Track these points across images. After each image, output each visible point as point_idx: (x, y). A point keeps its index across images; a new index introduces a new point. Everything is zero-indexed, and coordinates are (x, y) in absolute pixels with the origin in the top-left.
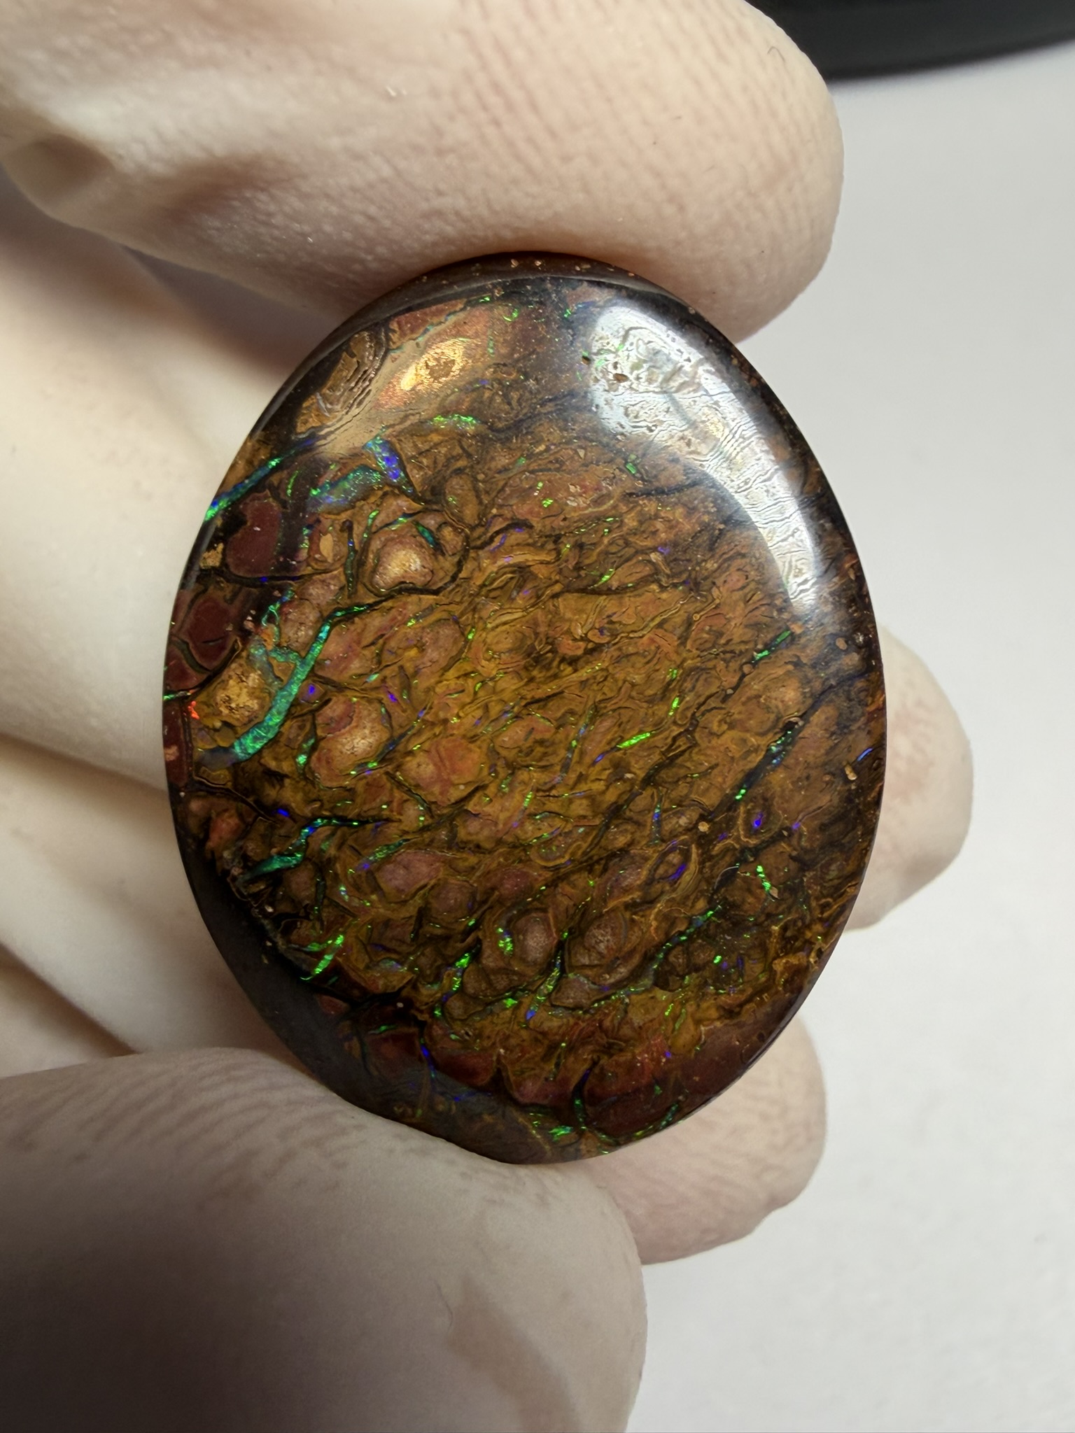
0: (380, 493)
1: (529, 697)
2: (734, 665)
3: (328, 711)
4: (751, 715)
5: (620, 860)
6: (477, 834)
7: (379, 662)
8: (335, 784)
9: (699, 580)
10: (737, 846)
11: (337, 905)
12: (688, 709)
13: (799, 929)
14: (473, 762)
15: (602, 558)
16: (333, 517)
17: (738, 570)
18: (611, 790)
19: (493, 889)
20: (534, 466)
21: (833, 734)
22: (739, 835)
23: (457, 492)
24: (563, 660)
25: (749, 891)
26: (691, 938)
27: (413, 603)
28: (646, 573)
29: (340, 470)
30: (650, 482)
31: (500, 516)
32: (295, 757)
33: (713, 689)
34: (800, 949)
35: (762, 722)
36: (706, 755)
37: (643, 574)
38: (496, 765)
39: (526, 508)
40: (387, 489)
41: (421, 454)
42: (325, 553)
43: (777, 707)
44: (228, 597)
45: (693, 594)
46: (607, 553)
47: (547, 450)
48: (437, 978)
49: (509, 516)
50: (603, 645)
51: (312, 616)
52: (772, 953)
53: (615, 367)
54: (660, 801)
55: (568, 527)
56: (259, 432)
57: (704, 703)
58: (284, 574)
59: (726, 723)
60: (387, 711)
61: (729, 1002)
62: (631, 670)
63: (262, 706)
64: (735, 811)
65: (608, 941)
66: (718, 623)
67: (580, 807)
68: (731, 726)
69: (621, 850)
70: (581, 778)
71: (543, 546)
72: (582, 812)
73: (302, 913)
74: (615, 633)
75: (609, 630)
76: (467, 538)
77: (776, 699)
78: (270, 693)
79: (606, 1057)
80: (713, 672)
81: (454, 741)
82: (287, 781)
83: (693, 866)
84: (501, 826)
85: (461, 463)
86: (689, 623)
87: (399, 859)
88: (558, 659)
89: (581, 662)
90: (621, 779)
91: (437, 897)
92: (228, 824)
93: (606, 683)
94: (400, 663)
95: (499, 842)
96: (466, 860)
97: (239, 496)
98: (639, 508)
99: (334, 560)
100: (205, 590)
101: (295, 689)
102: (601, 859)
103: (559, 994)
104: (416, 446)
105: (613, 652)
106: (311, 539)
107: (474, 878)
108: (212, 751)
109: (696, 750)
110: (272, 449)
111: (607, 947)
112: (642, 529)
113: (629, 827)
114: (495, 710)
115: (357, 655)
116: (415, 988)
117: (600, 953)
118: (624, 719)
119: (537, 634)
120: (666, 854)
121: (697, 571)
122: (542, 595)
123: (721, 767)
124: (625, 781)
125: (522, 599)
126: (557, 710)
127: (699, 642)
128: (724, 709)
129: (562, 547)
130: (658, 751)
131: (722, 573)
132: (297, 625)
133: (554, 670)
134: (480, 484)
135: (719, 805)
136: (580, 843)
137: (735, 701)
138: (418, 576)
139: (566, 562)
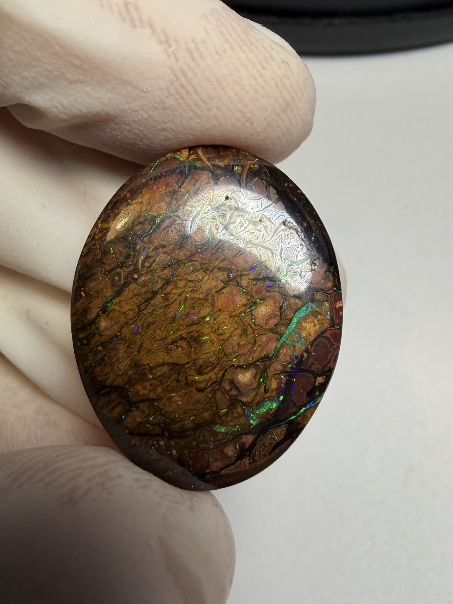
0: (253, 403)
1: (199, 326)
2: (123, 335)
3: (275, 321)
4: (118, 317)
5: (167, 264)
6: (220, 274)
7: (255, 339)
8: (274, 294)
9: (135, 367)
10: (124, 268)
12: (140, 320)
14: (220, 301)
15: (170, 376)
16: (272, 395)
17: (120, 370)
18: (170, 290)
21: (89, 309)
22: (123, 272)
23: (224, 403)
24: (186, 339)
25: (121, 252)
26: (143, 234)
27: (242, 362)
28: (154, 370)
29: (269, 412)
31: (208, 393)
32: (289, 304)
33: (131, 327)
35: (113, 314)
36: (135, 302)
37: (157, 370)
38: (212, 300)
39: (198, 396)
40: (251, 405)
41: (238, 417)
42: (275, 381)
43: (108, 320)
44: (314, 365)
45: (138, 362)
46: (169, 379)
47: (189, 418)
49: (204, 393)
50: (171, 344)
51: (281, 357)
54: (152, 286)
57: (134, 322)
58: (291, 374)
59: (127, 314)
60: (253, 321)
62: (161, 335)
63: (301, 323)
64: (124, 282)
66: (129, 351)
67: (181, 284)
68: (125, 313)
69: (166, 268)
71: (192, 382)
72: (180, 282)
74: (166, 349)
75: (169, 350)
76: (220, 386)
77: (108, 322)
78: (298, 328)
79: (176, 189)
80: (131, 333)
81: (227, 309)
83: (140, 261)
84: (211, 277)
86: (139, 352)
88: (188, 339)
89: (179, 338)
90: (166, 294)
94: (247, 339)
95: (212, 271)
96: (224, 265)
98: (156, 394)
99: (272, 379)
100: (323, 368)
101: (288, 330)
102: (174, 264)
104: (239, 421)
105: (167, 341)
106: (280, 387)
107: (222, 257)
109: (138, 304)
110: (295, 421)
112: (155, 387)
113: (163, 276)
115: (264, 342)
118: (164, 316)
119: (195, 349)
120: (150, 266)
121: (136, 370)
122: (193, 364)
123: (129, 298)
124: (163, 294)
125: (200, 362)
126: (188, 320)
127: (136, 344)
128: (127, 319)
129: (185, 381)
130: (152, 304)
131: (127, 369)
132: (287, 354)
133: (189, 335)
134: (215, 405)
135: (130, 284)
136: (182, 271)
137: (123, 322)
138: (239, 372)
139: (184, 376)
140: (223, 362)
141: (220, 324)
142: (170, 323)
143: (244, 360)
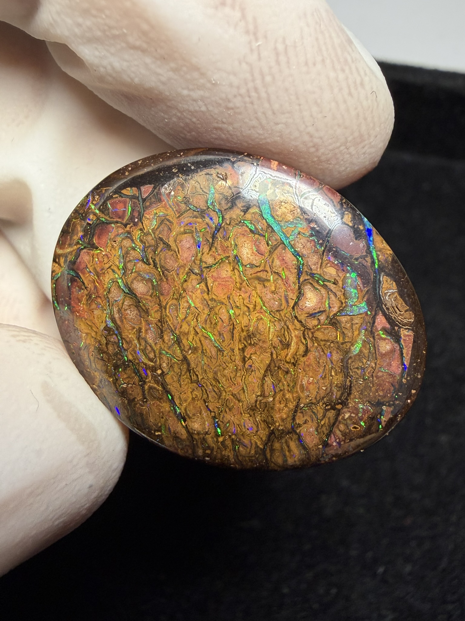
0: (343, 301)
1: (236, 327)
2: (216, 410)
3: (264, 243)
4: (194, 408)
5: (159, 334)
6: (191, 283)
7: (275, 272)
9: (255, 411)
10: (147, 380)
12: (207, 385)
14: (220, 294)
15: (279, 379)
16: (342, 278)
17: (252, 427)
18: (188, 343)
19: (167, 279)
21: (176, 434)
25: (128, 377)
26: (119, 347)
27: (293, 296)
28: (266, 392)
29: (360, 288)
30: (301, 409)
31: (313, 346)
33: (210, 398)
35: (190, 411)
36: (186, 384)
37: (266, 389)
40: (344, 305)
41: (352, 324)
42: (329, 269)
43: (194, 419)
45: (250, 406)
46: (280, 381)
47: (331, 376)
48: (141, 241)
49: (311, 350)
50: (245, 364)
51: (305, 252)
54: (176, 359)
57: (206, 393)
58: (328, 248)
59: (196, 397)
60: (254, 267)
62: (231, 370)
64: (161, 386)
65: (130, 315)
66: (235, 411)
67: (185, 328)
68: (193, 399)
69: (163, 336)
70: (196, 333)
71: (294, 358)
72: (183, 327)
74: (248, 371)
76: (310, 329)
77: (197, 419)
79: (87, 293)
80: (217, 401)
81: (231, 290)
82: (242, 214)
83: (146, 361)
84: (190, 293)
86: (240, 401)
87: (193, 246)
88: (246, 344)
89: (242, 352)
90: (190, 348)
91: (172, 255)
93: (229, 359)
95: (184, 290)
96: (183, 274)
98: (292, 401)
99: (325, 271)
101: (278, 232)
102: (162, 327)
103: (117, 287)
104: (356, 324)
105: (241, 366)
106: (337, 265)
107: (174, 274)
109: (190, 382)
110: (382, 262)
111: (128, 313)
112: (284, 399)
113: (170, 343)
115: (282, 264)
116: (141, 230)
117: (127, 310)
118: (212, 360)
119: (260, 340)
120: (154, 352)
121: (258, 412)
122: (275, 350)
123: (179, 388)
124: (189, 350)
125: (276, 341)
126: (227, 336)
127: (231, 401)
128: (201, 399)
129: (290, 365)
130: (195, 367)
131: (254, 421)
132: (304, 245)
133: (243, 341)
134: (329, 343)
135: (165, 381)
136: (172, 321)
137: (202, 404)
138: (303, 303)
139: (284, 364)
140: (285, 316)
141: (243, 303)
142: (223, 355)
143: (292, 292)
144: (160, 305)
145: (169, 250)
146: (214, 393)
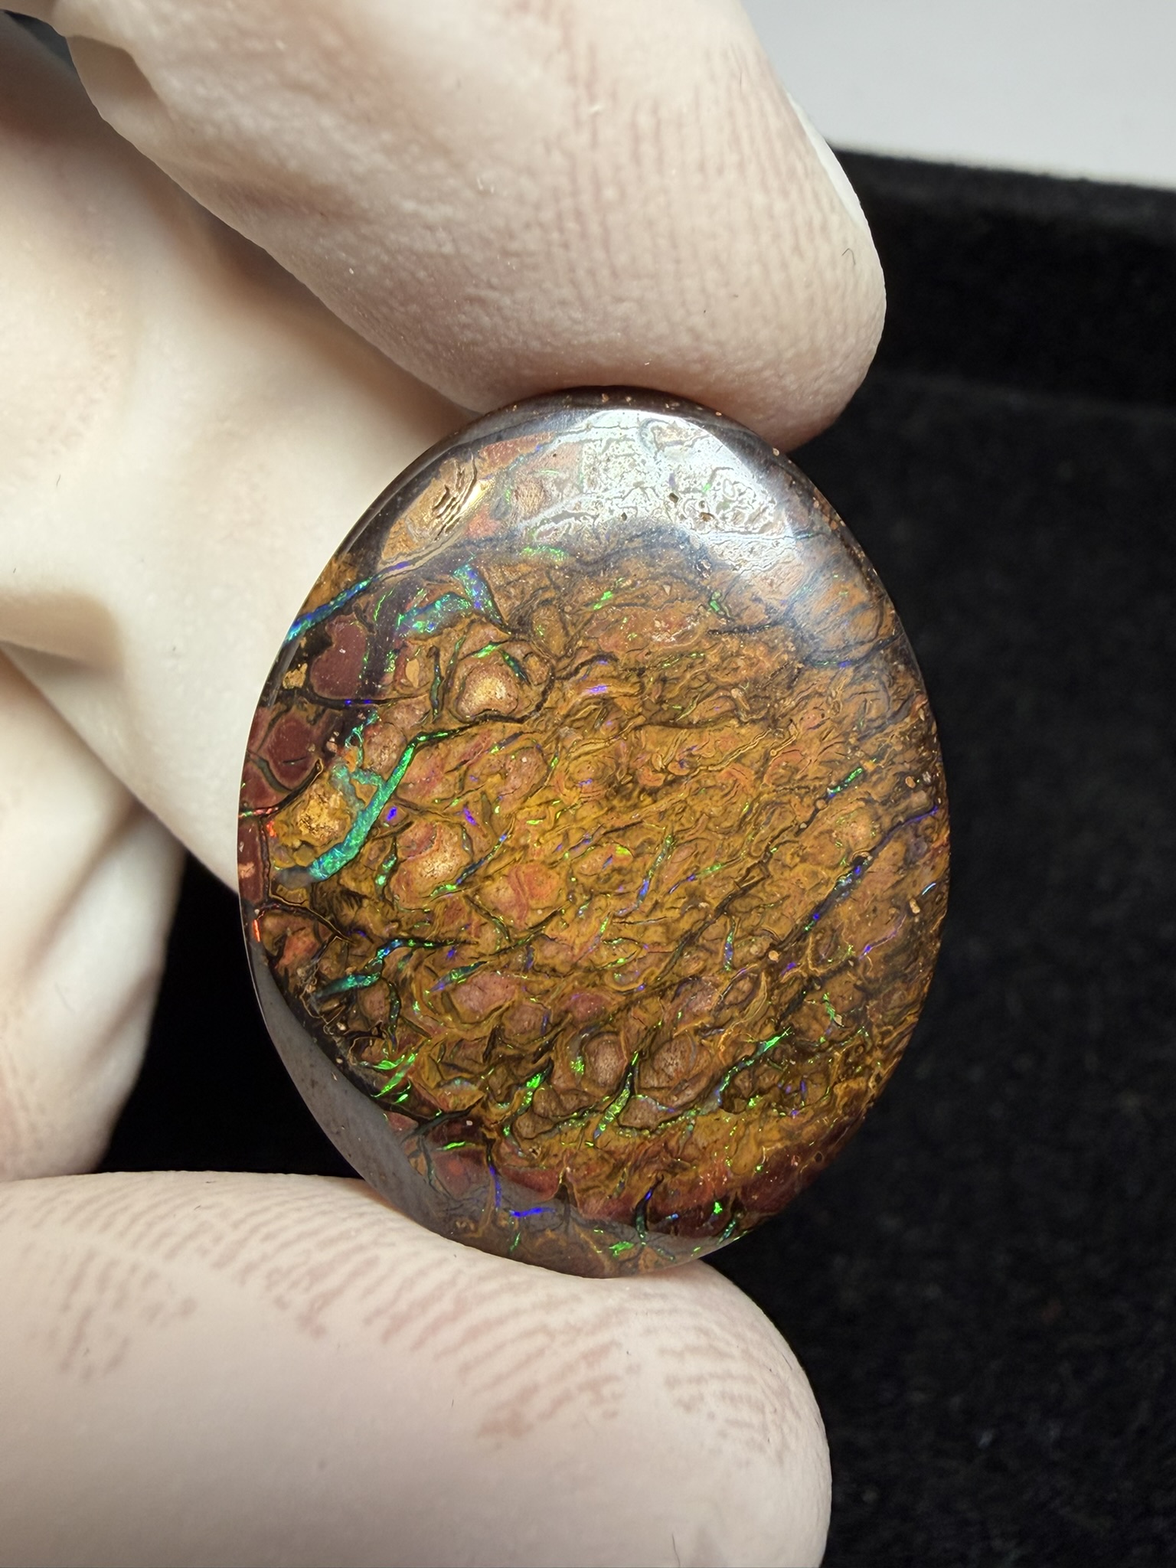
0: (468, 621)
1: (609, 826)
2: (807, 801)
3: (409, 834)
4: (822, 851)
5: (692, 987)
6: (553, 957)
7: (462, 788)
8: (413, 906)
9: (777, 717)
10: (805, 975)
11: (410, 1024)
12: (762, 841)
13: (860, 1055)
14: (552, 887)
15: (684, 692)
16: (420, 643)
17: (815, 708)
18: (686, 917)
19: (567, 1012)
20: (620, 600)
21: (900, 868)
22: (806, 966)
23: (544, 622)
24: (643, 790)
25: (815, 1018)
26: (757, 1064)
27: (497, 731)
28: (727, 709)
29: (427, 596)
30: (733, 620)
31: (586, 648)
32: (374, 879)
33: (787, 823)
34: (860, 1074)
35: (833, 856)
36: (778, 886)
37: (719, 711)
38: (573, 891)
39: (612, 641)
40: (474, 617)
41: (509, 583)
42: (411, 678)
43: (848, 842)
44: (312, 718)
45: (771, 730)
46: (689, 688)
47: (634, 584)
48: (508, 1098)
49: (595, 648)
50: (682, 777)
51: (396, 741)
52: (834, 1078)
53: (702, 505)
54: (732, 930)
55: (652, 661)
56: (345, 554)
57: (778, 836)
58: (369, 697)
59: (798, 855)
60: (468, 835)
61: (790, 1124)
62: (708, 801)
63: (343, 828)
64: (804, 940)
65: (677, 1064)
66: (794, 758)
67: (655, 934)
68: (803, 860)
69: (693, 976)
70: (656, 905)
71: (627, 679)
72: (656, 939)
73: (375, 1031)
74: (695, 765)
75: (688, 763)
76: (553, 668)
77: (847, 834)
78: (351, 815)
79: (670, 1176)
80: (788, 806)
81: (532, 867)
82: (366, 902)
83: (762, 993)
84: (576, 951)
85: (548, 595)
86: (767, 758)
87: (474, 981)
88: (638, 790)
89: (660, 793)
90: (696, 907)
91: (511, 1019)
92: (304, 942)
93: (685, 814)
94: (483, 789)
95: (575, 967)
96: (542, 983)
97: (324, 617)
98: (721, 645)
99: (419, 685)
100: (288, 710)
101: (376, 813)
102: (674, 985)
103: (628, 1114)
104: (504, 575)
105: (690, 784)
106: (397, 664)
107: (550, 1001)
108: (290, 870)
109: (769, 881)
110: (359, 572)
111: (676, 1070)
112: (725, 665)
113: (701, 955)
114: (575, 837)
115: (440, 780)
116: (485, 1106)
117: (669, 1076)
118: (701, 850)
119: (618, 765)
120: (735, 982)
121: (775, 709)
122: (625, 727)
123: (791, 898)
124: (700, 910)
125: (605, 730)
126: (636, 839)
127: (775, 777)
128: (798, 842)
130: (732, 882)
131: (799, 711)
132: (381, 748)
133: (634, 800)
134: (567, 616)
135: (789, 935)
136: (653, 968)
137: (808, 836)
138: (503, 704)
139: (649, 695)
140: (545, 731)
142: (683, 831)
143: (489, 736)
144: (627, 1008)
145: (504, 1030)
146: (773, 818)
